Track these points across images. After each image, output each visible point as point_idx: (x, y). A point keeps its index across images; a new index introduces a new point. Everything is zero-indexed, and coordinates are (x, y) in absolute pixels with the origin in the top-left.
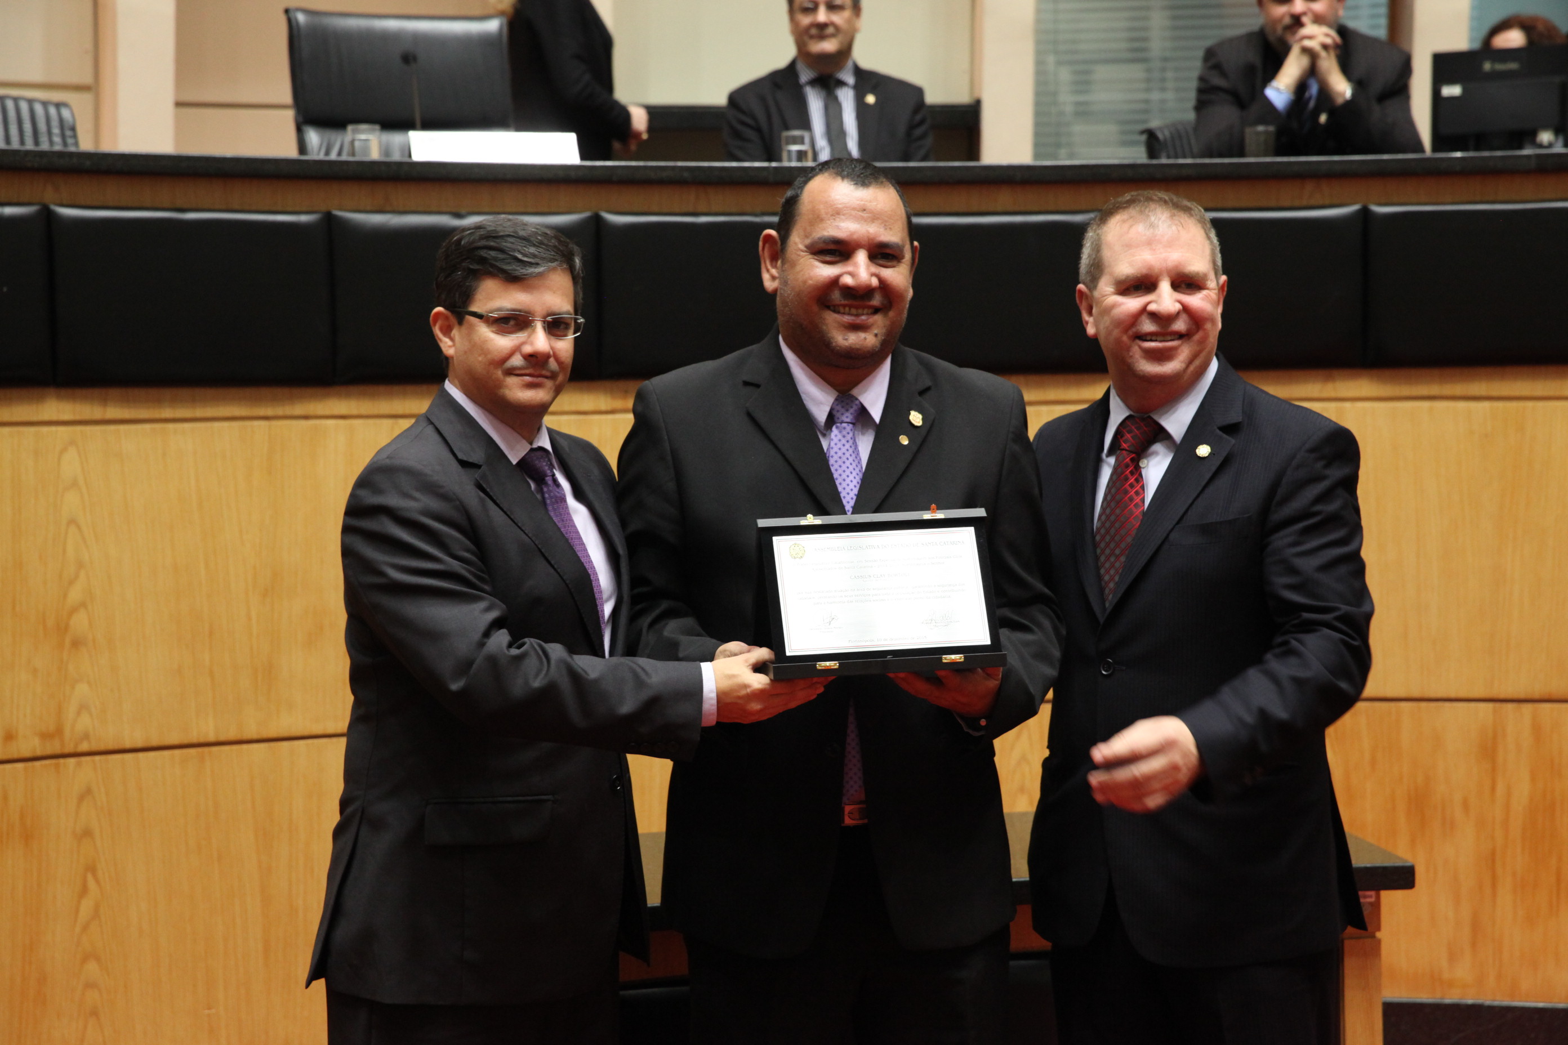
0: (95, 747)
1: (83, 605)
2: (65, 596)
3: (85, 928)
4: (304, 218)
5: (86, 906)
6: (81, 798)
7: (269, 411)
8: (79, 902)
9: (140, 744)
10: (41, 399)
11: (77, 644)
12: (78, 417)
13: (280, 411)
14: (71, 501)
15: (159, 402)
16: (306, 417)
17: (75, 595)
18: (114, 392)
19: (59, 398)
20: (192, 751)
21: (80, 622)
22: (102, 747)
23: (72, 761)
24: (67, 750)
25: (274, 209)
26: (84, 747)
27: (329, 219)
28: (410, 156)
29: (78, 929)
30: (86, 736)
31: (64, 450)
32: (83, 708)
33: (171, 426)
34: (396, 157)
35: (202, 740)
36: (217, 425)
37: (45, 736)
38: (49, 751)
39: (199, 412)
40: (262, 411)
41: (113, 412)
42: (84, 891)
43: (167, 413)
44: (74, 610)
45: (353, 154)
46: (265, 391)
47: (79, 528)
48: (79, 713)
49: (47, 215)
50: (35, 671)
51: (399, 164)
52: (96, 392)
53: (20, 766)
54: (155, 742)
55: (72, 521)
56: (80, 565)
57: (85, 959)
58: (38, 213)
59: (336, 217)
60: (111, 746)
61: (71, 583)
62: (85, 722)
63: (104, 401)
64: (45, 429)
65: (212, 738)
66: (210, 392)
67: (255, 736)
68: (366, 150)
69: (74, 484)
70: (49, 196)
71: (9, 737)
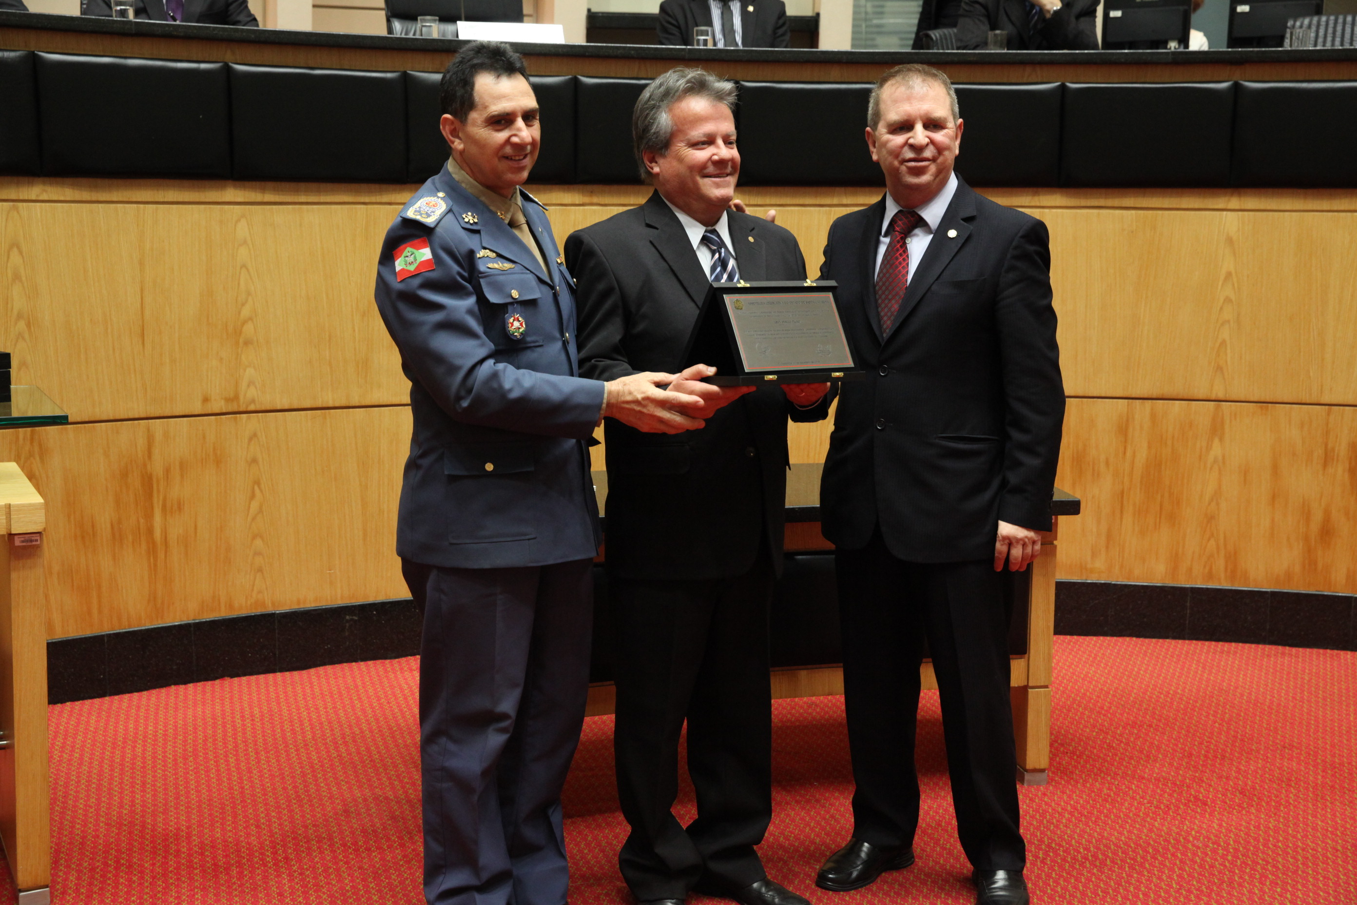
0: (258, 408)
1: (251, 319)
2: (239, 313)
3: (254, 519)
4: (389, 75)
5: (255, 505)
6: (250, 440)
7: (367, 199)
8: (250, 503)
9: (286, 407)
10: (223, 188)
11: (247, 343)
12: (247, 200)
13: (373, 199)
14: (243, 252)
15: (297, 191)
16: (390, 204)
17: (246, 312)
18: (270, 184)
19: (235, 187)
20: (319, 412)
21: (249, 329)
22: (263, 408)
23: (244, 416)
24: (241, 409)
25: (371, 69)
26: (252, 408)
27: (405, 75)
28: (457, 36)
29: (249, 519)
30: (253, 401)
31: (238, 221)
32: (251, 383)
33: (305, 207)
34: (450, 37)
35: (324, 405)
36: (333, 207)
37: (228, 400)
38: (230, 409)
39: (323, 199)
40: (362, 199)
41: (269, 197)
42: (253, 496)
43: (303, 199)
44: (245, 322)
45: (421, 35)
46: (364, 186)
47: (248, 270)
48: (249, 386)
49: (227, 69)
50: (221, 359)
51: (450, 41)
52: (258, 184)
53: (213, 417)
54: (295, 407)
55: (244, 266)
56: (249, 294)
57: (254, 538)
58: (222, 68)
59: (409, 74)
60: (268, 408)
61: (243, 305)
62: (252, 393)
63: (263, 190)
64: (226, 207)
65: (331, 404)
66: (329, 186)
67: (357, 404)
68: (430, 33)
69: (245, 242)
70: (228, 57)
71: (206, 400)
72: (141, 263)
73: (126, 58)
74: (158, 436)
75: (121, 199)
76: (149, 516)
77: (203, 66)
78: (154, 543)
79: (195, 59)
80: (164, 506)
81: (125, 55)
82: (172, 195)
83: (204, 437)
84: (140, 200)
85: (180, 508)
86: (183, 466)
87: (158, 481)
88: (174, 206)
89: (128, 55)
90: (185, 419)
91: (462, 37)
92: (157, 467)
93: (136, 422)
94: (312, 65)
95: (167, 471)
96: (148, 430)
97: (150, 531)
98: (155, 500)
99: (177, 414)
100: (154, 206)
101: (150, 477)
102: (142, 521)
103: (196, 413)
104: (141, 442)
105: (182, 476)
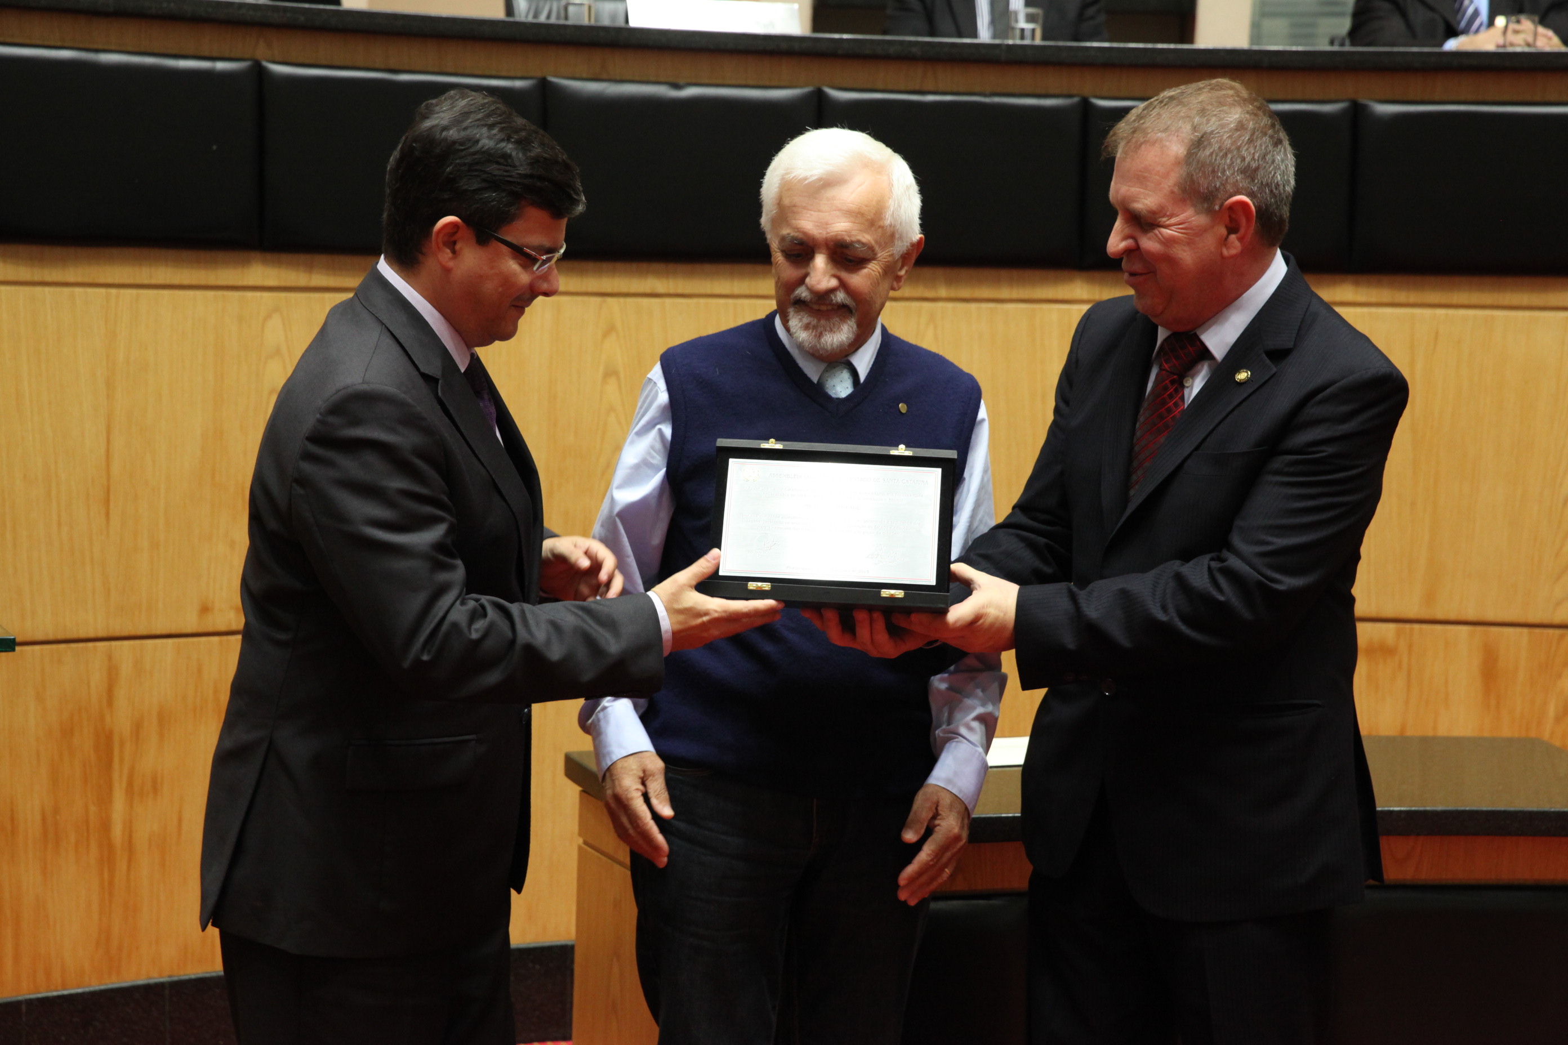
4: (518, 84)
10: (246, 263)
12: (283, 284)
14: (274, 369)
18: (321, 259)
19: (265, 262)
25: (487, 73)
27: (544, 84)
31: (268, 317)
49: (258, 72)
52: (303, 257)
58: (250, 70)
59: (550, 83)
63: (310, 268)
64: (249, 294)
69: (278, 352)
70: (261, 51)
71: (205, 609)
72: (110, 384)
73: (97, 51)
74: (126, 669)
75: (80, 279)
76: (105, 800)
77: (220, 66)
78: (111, 847)
79: (207, 53)
80: (130, 784)
81: (95, 46)
82: (163, 273)
83: (200, 671)
84: (110, 281)
85: (156, 787)
86: (164, 719)
87: (122, 744)
88: (166, 293)
89: (100, 47)
90: (170, 641)
91: (634, 23)
92: (121, 720)
93: (90, 645)
94: (392, 64)
95: (138, 727)
96: (110, 658)
97: (106, 826)
98: (116, 775)
99: (158, 632)
100: (134, 292)
101: (109, 737)
102: (93, 809)
103: (189, 630)
104: (97, 678)
105: (161, 736)
